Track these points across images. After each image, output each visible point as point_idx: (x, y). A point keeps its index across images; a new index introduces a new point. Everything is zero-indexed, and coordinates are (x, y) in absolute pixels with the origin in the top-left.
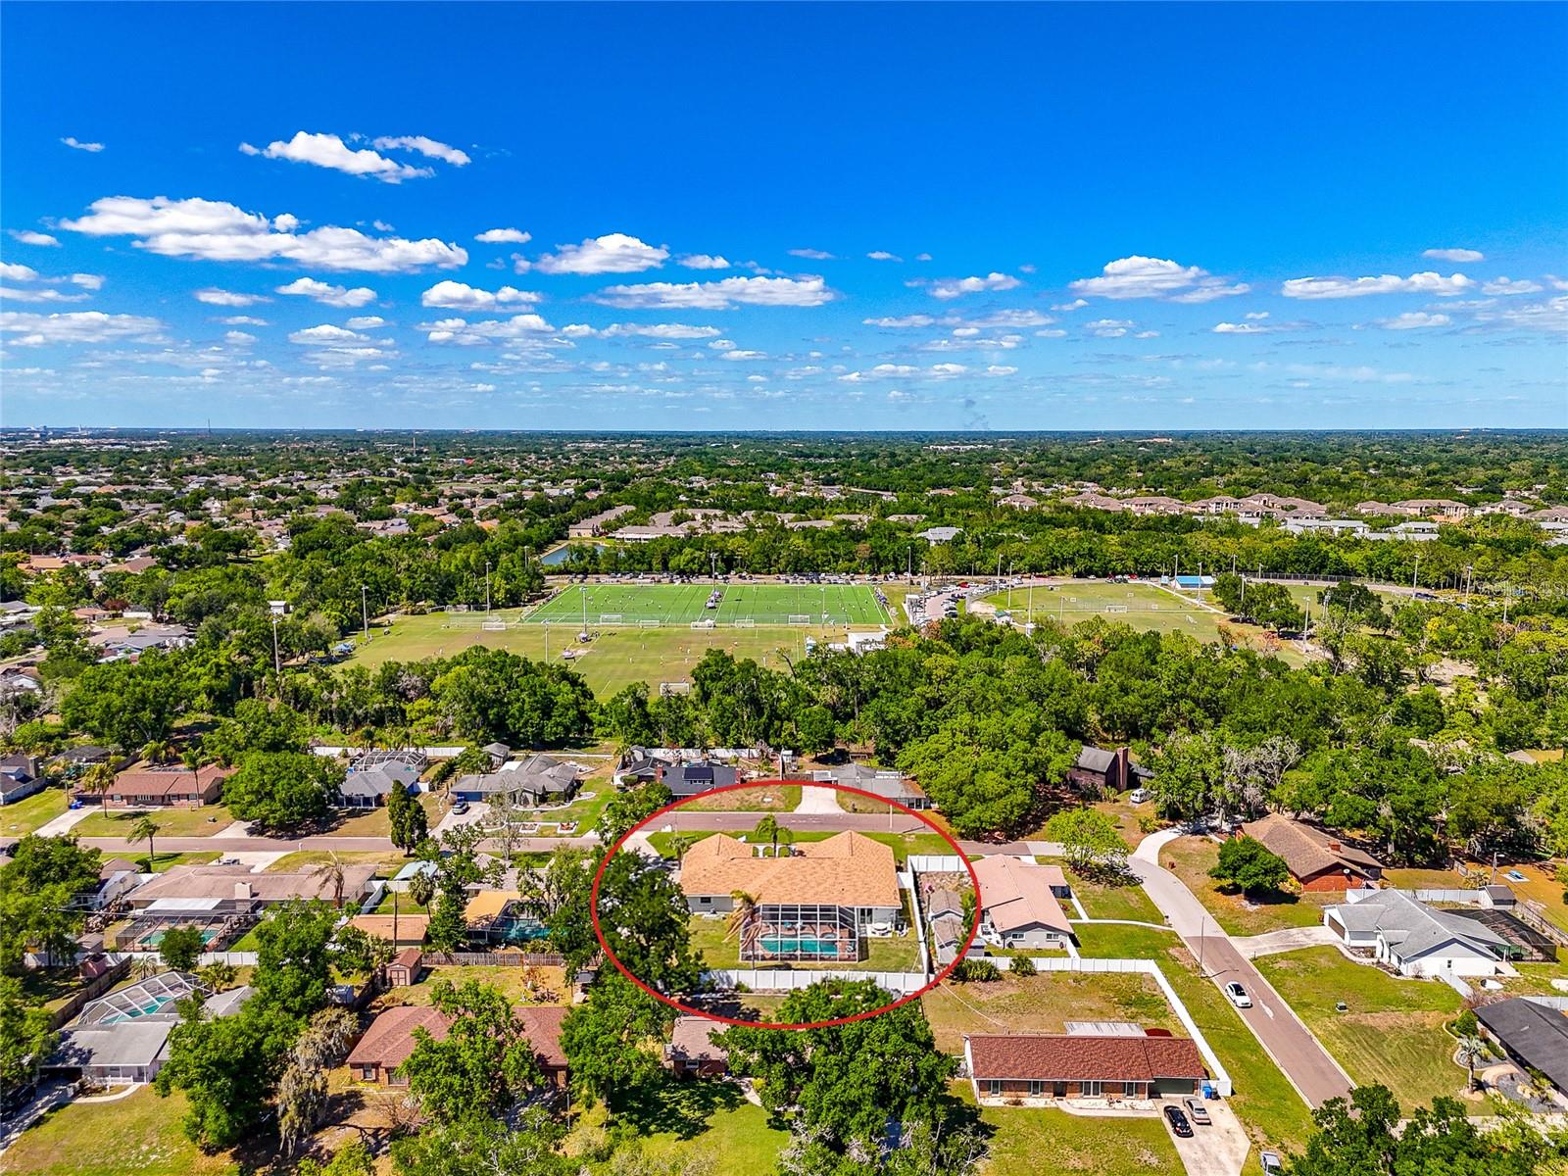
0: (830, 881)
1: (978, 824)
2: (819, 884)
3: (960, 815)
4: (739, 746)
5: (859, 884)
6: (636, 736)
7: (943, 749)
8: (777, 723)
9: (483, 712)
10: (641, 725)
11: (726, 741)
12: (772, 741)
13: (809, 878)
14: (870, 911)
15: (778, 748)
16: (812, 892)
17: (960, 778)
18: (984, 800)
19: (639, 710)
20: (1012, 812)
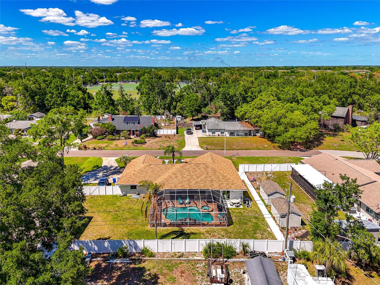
0: (204, 176)
1: (292, 140)
2: (198, 178)
3: (279, 135)
4: (156, 114)
5: (221, 177)
6: (106, 109)
7: (264, 103)
8: (174, 103)
9: (33, 98)
10: (109, 104)
11: (150, 112)
12: (172, 111)
13: (192, 174)
14: (228, 192)
15: (175, 115)
16: (194, 182)
17: (279, 115)
18: (293, 126)
19: (108, 97)
20: (310, 133)
